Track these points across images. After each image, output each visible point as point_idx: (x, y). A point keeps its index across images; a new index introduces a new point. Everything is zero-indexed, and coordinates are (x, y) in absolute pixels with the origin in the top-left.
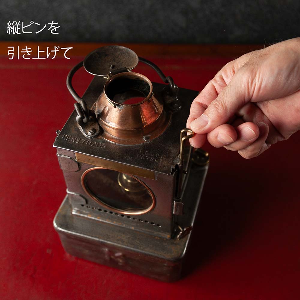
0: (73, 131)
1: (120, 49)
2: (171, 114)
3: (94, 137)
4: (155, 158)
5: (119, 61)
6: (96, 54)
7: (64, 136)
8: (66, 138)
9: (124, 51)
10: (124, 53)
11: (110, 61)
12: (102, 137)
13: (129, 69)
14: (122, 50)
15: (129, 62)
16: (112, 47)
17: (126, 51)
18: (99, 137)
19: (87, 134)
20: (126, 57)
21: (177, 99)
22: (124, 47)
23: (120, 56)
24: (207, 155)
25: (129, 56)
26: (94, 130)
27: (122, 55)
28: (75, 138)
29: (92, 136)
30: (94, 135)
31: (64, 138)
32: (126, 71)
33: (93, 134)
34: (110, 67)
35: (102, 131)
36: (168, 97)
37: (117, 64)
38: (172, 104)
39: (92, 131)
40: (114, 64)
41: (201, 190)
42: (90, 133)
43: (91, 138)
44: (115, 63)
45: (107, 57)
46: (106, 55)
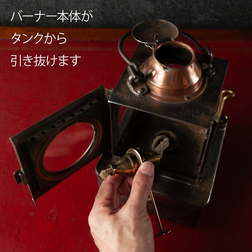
0: (124, 90)
1: (161, 22)
2: (207, 79)
3: (143, 95)
4: (196, 114)
5: (161, 32)
6: (141, 25)
7: (117, 93)
8: (119, 95)
9: (164, 23)
10: (164, 26)
11: (153, 32)
12: (149, 96)
13: (172, 38)
14: (163, 23)
15: (170, 33)
16: (154, 20)
17: (166, 24)
18: (147, 95)
19: (137, 92)
20: (167, 29)
21: (212, 66)
22: (165, 21)
23: (162, 28)
24: (227, 118)
25: (170, 28)
26: (143, 89)
27: (163, 26)
28: (126, 95)
29: (141, 94)
30: (143, 94)
31: (117, 95)
32: (170, 40)
33: (141, 92)
34: (154, 37)
35: (149, 91)
36: (204, 64)
37: (160, 35)
38: (208, 70)
39: (141, 90)
40: (156, 34)
41: (221, 147)
42: (139, 92)
43: (140, 95)
44: (158, 34)
45: (150, 28)
46: (150, 27)
